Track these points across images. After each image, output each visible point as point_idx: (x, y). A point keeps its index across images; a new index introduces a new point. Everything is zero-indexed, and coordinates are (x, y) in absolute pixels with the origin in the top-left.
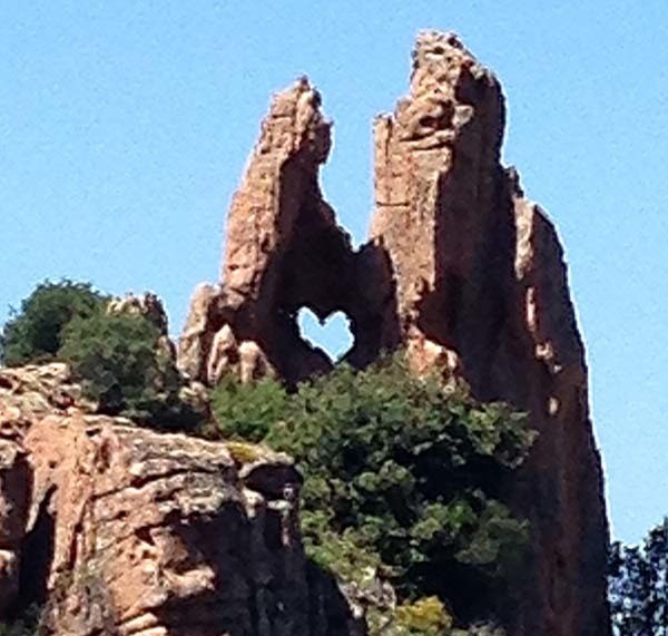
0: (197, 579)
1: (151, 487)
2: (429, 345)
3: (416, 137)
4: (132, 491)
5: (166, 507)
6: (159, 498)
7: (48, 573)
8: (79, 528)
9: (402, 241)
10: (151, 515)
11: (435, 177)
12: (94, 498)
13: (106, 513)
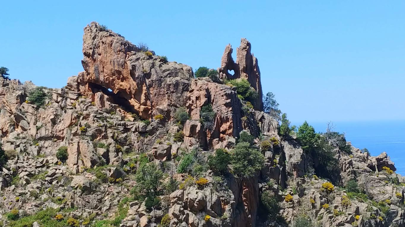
0: (229, 101)
1: (223, 91)
2: (244, 74)
3: (242, 50)
4: (221, 91)
5: (225, 93)
6: (224, 92)
7: (211, 100)
8: (215, 95)
9: (241, 62)
10: (223, 94)
11: (245, 54)
12: (216, 92)
13: (218, 93)
